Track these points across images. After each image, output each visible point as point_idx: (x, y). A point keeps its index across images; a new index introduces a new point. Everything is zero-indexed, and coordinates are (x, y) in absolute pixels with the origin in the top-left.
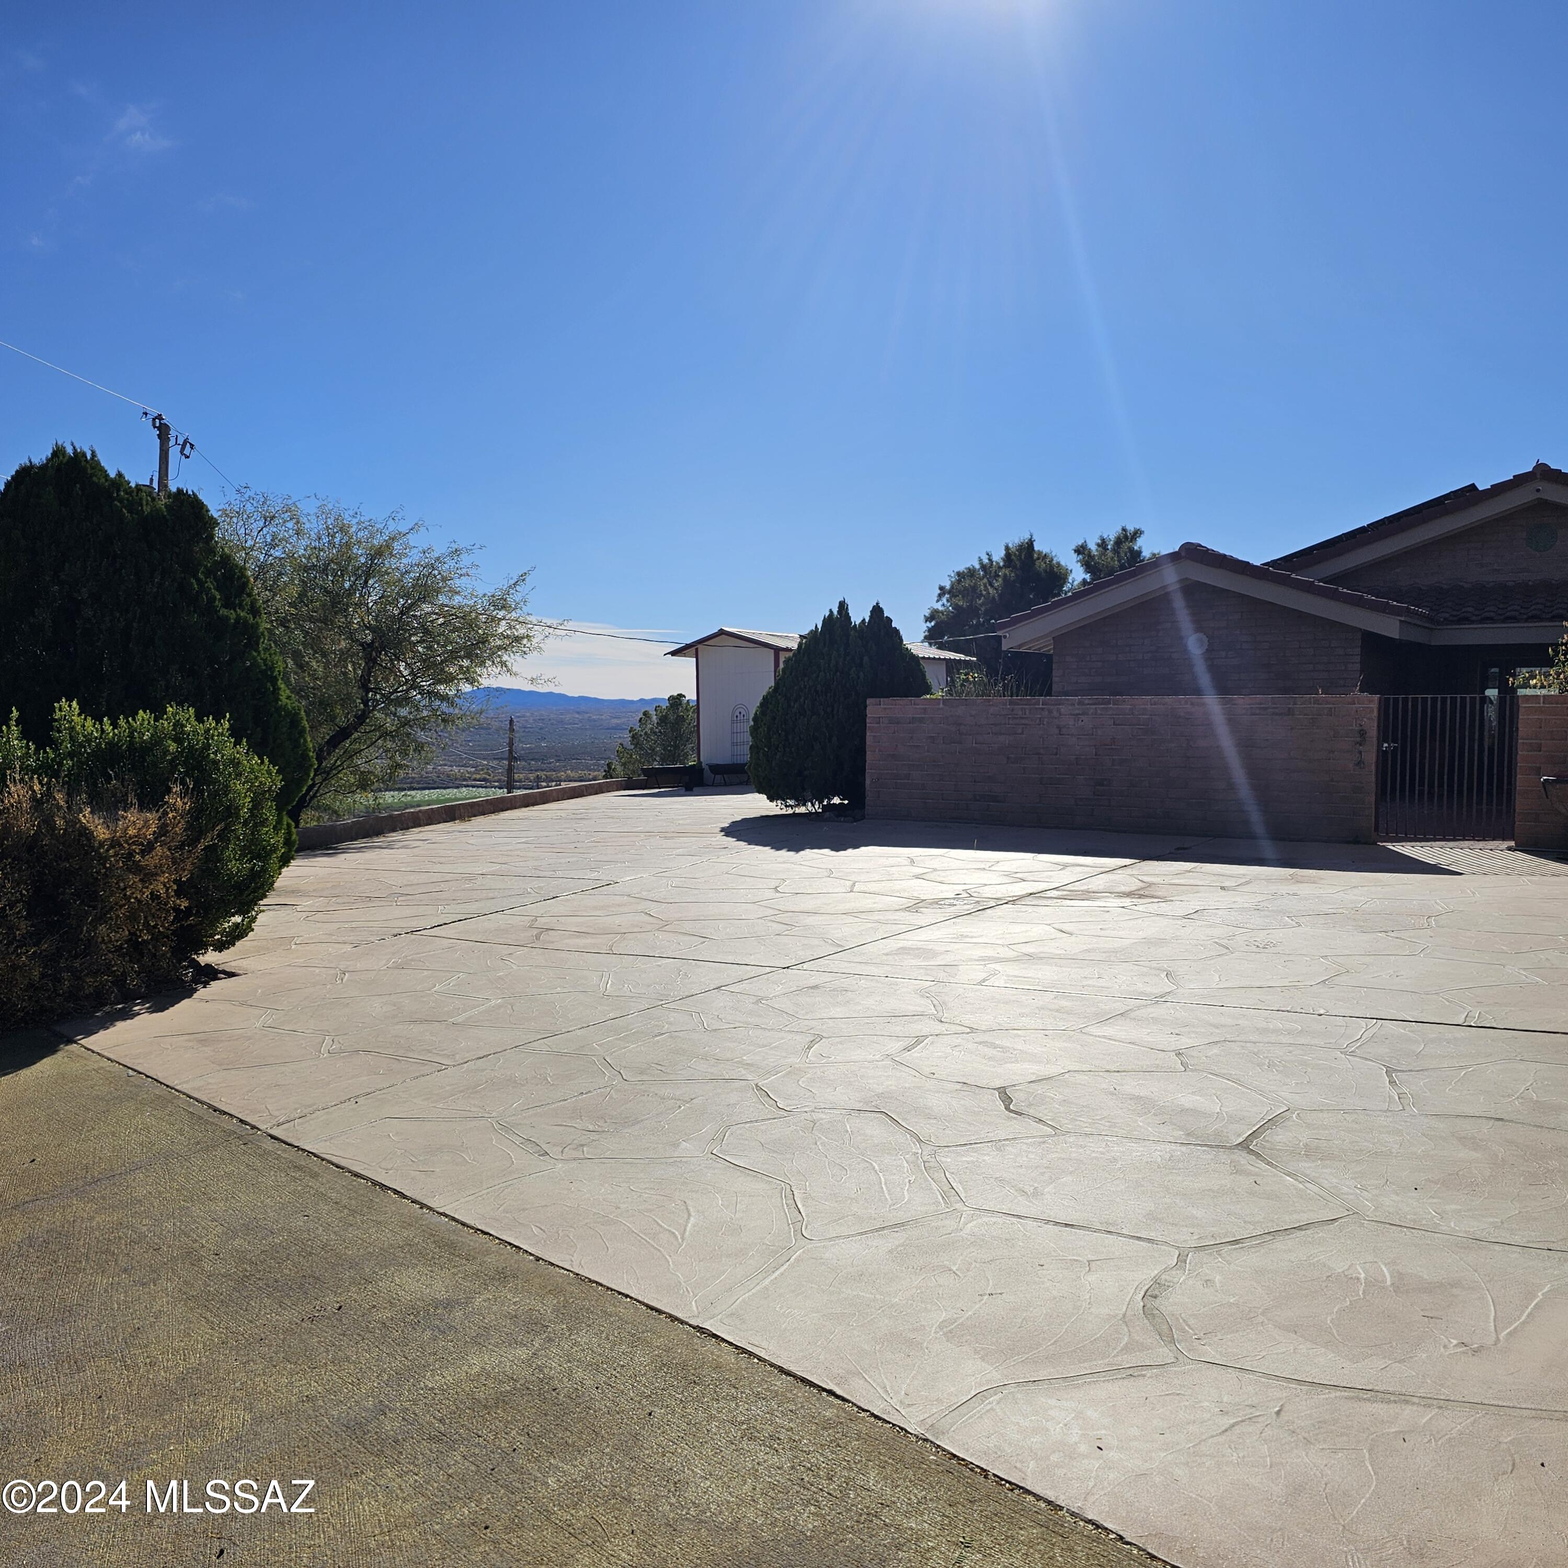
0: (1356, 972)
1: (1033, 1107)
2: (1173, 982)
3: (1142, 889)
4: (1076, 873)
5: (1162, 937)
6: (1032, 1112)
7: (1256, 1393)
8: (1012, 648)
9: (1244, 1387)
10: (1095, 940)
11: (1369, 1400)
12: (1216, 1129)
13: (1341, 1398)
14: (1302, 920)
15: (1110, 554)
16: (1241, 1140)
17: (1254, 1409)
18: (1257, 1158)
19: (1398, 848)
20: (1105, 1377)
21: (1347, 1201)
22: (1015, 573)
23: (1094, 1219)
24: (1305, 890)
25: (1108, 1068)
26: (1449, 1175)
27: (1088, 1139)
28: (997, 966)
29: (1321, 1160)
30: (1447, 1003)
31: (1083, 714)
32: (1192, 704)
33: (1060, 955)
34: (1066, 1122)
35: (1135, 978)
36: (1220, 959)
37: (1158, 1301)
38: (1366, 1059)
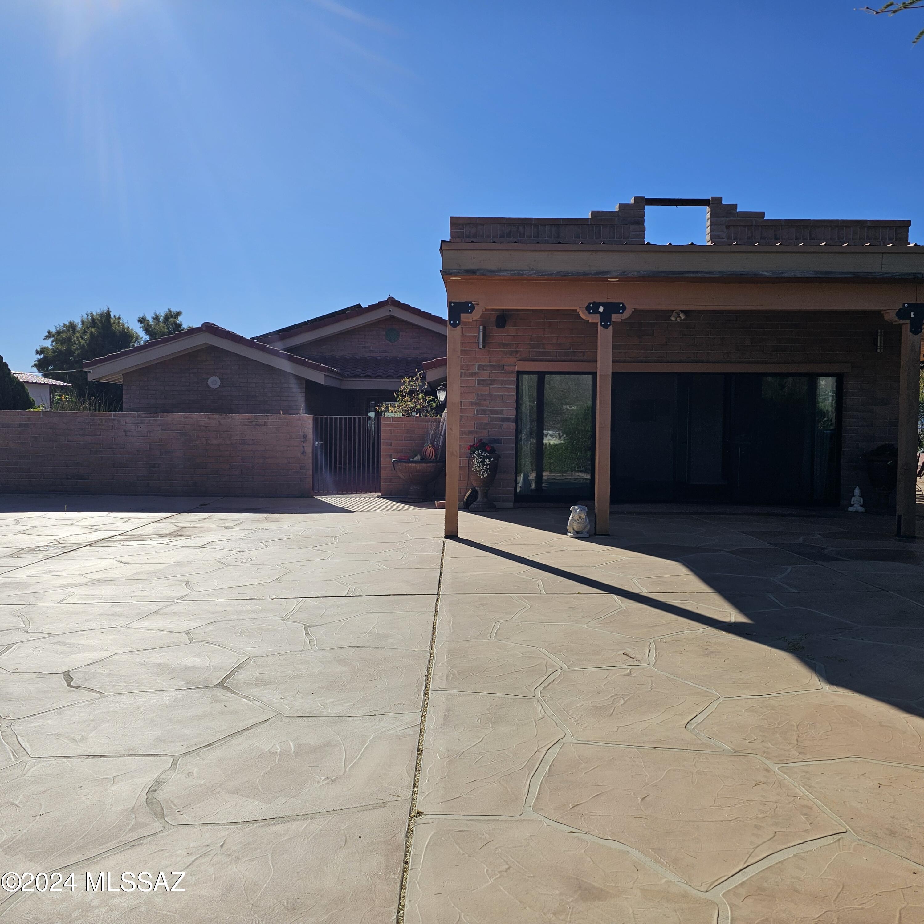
0: (295, 572)
1: (87, 681)
2: (190, 588)
3: (177, 531)
4: (135, 524)
5: (186, 560)
6: (86, 685)
7: (211, 837)
8: (94, 379)
9: (203, 835)
10: (143, 566)
11: (274, 824)
12: (205, 677)
13: (259, 826)
14: (269, 543)
15: (161, 324)
16: (219, 681)
17: (208, 847)
18: (228, 691)
19: (324, 499)
20: (116, 851)
21: (276, 707)
22: (98, 331)
23: (121, 749)
24: (272, 526)
25: (142, 648)
26: (331, 682)
27: (122, 697)
28: (73, 590)
29: (264, 685)
30: (340, 585)
31: (141, 423)
32: (209, 418)
33: (118, 578)
34: (109, 687)
35: (166, 588)
36: (219, 571)
37: (156, 793)
38: (295, 622)
